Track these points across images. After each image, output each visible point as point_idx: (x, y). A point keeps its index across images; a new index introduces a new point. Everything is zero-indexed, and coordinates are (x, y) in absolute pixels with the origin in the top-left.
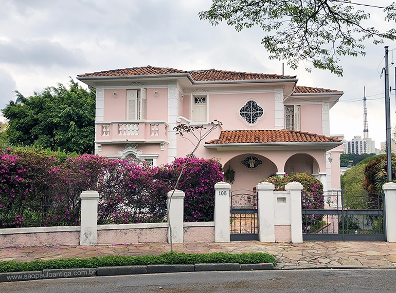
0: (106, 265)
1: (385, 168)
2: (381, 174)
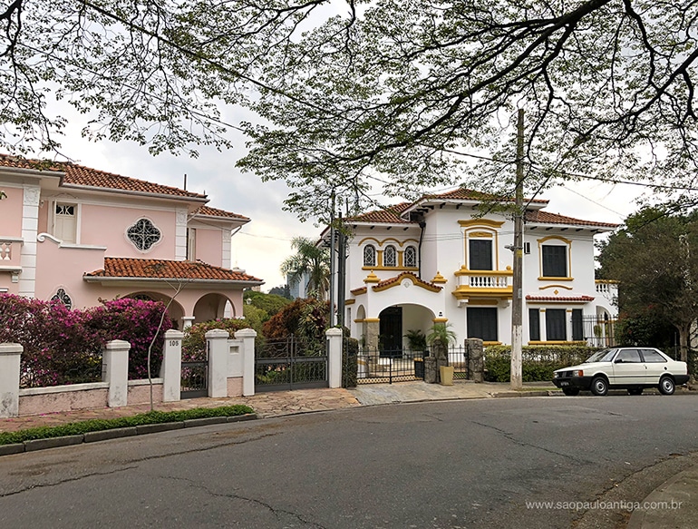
0: (92, 430)
1: (313, 313)
2: (308, 319)
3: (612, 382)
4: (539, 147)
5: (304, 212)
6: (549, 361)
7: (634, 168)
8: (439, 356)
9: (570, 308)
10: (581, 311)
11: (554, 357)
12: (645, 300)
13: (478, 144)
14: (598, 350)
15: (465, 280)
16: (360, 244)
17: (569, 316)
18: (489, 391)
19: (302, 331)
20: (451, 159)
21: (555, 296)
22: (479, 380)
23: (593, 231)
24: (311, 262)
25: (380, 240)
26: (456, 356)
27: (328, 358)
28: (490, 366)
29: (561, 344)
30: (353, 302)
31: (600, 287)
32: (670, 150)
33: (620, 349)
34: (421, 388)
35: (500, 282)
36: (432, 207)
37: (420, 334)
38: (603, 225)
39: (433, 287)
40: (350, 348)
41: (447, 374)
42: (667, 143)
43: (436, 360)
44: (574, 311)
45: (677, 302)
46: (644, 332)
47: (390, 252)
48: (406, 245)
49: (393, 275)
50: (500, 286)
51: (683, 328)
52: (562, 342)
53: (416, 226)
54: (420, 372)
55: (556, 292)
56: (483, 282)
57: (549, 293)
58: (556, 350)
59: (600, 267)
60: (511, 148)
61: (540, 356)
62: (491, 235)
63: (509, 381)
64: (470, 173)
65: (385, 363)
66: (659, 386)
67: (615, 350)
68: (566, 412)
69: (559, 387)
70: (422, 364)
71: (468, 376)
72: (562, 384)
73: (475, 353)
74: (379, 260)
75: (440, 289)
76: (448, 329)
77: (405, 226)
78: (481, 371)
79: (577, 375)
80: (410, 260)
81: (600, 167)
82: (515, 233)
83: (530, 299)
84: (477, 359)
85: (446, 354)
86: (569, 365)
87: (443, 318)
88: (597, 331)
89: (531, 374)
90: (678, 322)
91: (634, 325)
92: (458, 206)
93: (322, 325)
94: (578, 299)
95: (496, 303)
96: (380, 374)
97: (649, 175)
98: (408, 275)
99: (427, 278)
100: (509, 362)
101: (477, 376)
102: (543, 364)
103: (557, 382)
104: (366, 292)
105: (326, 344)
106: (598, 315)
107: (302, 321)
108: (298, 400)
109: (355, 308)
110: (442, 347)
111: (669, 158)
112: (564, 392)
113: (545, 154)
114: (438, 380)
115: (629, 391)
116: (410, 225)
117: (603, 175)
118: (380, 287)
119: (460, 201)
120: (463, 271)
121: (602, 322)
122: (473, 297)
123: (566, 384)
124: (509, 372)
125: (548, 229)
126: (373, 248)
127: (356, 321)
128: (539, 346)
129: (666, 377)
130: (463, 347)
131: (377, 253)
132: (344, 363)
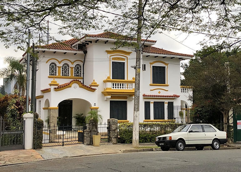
1: (16, 104)
2: (13, 108)
3: (187, 143)
4: (149, 11)
5: (8, 42)
6: (155, 131)
7: (200, 25)
8: (92, 129)
9: (166, 101)
10: (172, 103)
11: (157, 129)
12: (206, 97)
13: (115, 7)
14: (181, 125)
15: (109, 85)
16: (47, 63)
17: (166, 106)
18: (120, 149)
19: (9, 115)
20: (99, 14)
21: (159, 95)
22: (115, 142)
23: (180, 59)
24: (17, 72)
25: (60, 60)
26: (102, 129)
27: (24, 131)
28: (121, 134)
29: (161, 122)
30: (42, 97)
31: (183, 90)
32: (219, 16)
33: (192, 125)
34: (81, 148)
35: (129, 86)
36: (91, 42)
37: (83, 115)
38: (185, 55)
39: (91, 89)
40: (38, 125)
41: (97, 139)
42: (218, 12)
43: (91, 131)
44: (169, 103)
45: (222, 99)
46: (205, 115)
47: (65, 67)
48: (75, 64)
49: (67, 81)
50: (129, 89)
51: (225, 113)
52: (162, 120)
53: (81, 52)
54: (81, 139)
55: (159, 92)
56: (119, 86)
57: (156, 93)
58: (158, 125)
59: (184, 78)
60: (134, 10)
61: (149, 128)
62: (124, 59)
63: (131, 143)
64: (110, 24)
65: (60, 134)
66: (212, 145)
67: (189, 125)
68: (161, 160)
69: (159, 146)
70: (83, 134)
71: (109, 140)
72: (160, 144)
73: (113, 127)
74: (59, 72)
75: (94, 90)
76: (99, 113)
77: (75, 52)
78: (116, 137)
79: (168, 139)
80: (78, 73)
81: (182, 24)
82: (136, 59)
83: (145, 96)
84: (115, 130)
85: (97, 128)
86: (165, 134)
87: (96, 106)
88: (181, 114)
89: (144, 139)
90: (223, 110)
91: (200, 111)
92: (106, 42)
93: (21, 111)
94: (171, 97)
95: (126, 98)
96: (57, 140)
97: (207, 29)
98: (76, 81)
99: (87, 83)
100: (132, 132)
101: (114, 140)
102: (151, 133)
103: (158, 143)
104: (50, 91)
105: (23, 123)
106: (181, 106)
107: (9, 109)
108: (4, 157)
109: (43, 101)
110: (94, 124)
111: (218, 21)
112: (161, 149)
113: (152, 15)
114: (91, 143)
115: (196, 148)
116: (78, 52)
117: (184, 28)
118: (59, 88)
119: (107, 39)
120: (108, 80)
121: (183, 109)
122: (113, 95)
123: (162, 144)
124: (132, 138)
125: (156, 57)
126: (56, 65)
127: (44, 109)
128: (149, 123)
129: (216, 140)
130: (107, 123)
131: (57, 68)
132: (34, 134)
